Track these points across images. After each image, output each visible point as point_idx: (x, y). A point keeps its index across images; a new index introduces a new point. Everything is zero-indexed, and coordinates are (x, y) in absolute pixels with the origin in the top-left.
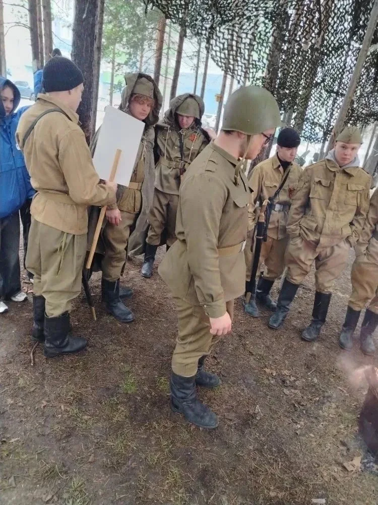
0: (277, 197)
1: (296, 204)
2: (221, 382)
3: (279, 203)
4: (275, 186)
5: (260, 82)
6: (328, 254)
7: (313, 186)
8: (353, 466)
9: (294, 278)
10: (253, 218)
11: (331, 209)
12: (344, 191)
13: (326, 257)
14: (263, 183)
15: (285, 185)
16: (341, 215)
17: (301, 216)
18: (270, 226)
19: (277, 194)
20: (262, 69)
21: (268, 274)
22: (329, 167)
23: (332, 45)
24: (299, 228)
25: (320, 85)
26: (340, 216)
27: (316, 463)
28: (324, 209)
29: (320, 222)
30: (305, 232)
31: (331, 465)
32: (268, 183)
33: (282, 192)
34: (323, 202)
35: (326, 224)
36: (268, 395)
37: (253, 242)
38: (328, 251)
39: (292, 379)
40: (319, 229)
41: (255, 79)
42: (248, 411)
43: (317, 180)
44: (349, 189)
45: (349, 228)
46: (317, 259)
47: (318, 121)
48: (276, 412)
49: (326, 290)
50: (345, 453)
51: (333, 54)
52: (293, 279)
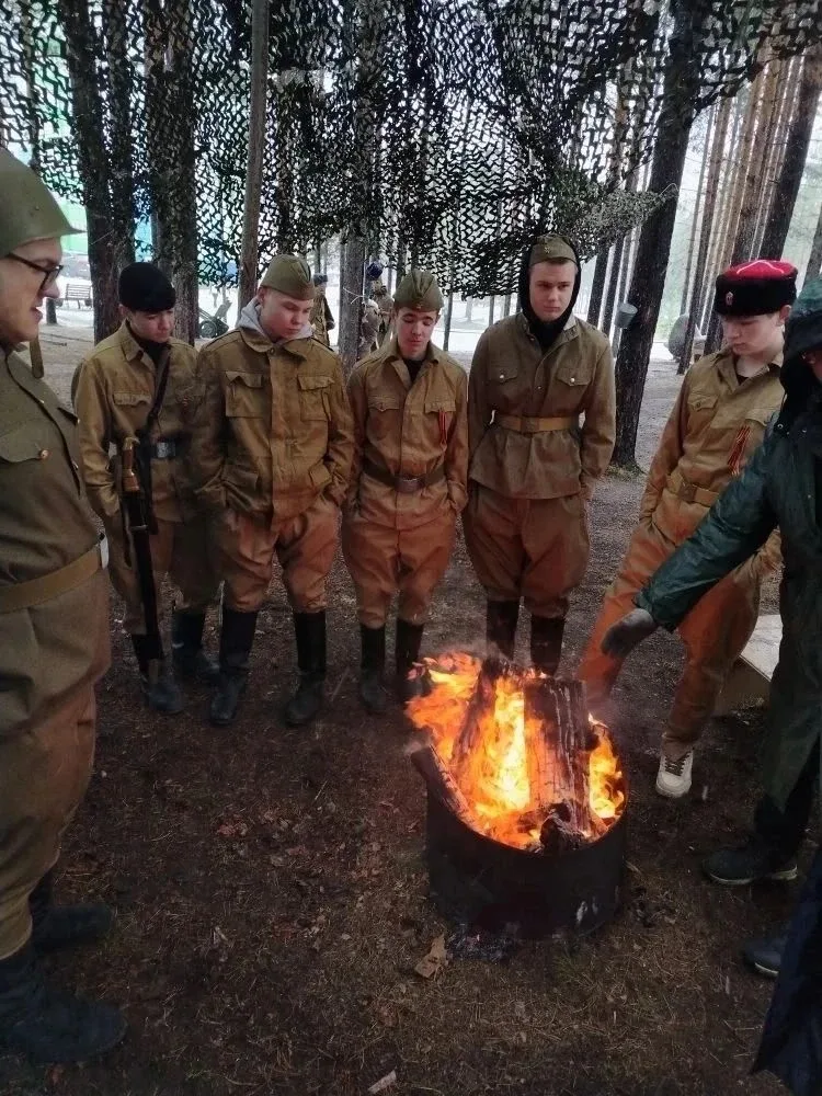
0: (156, 428)
1: (204, 436)
2: (116, 912)
3: (162, 439)
4: (143, 403)
5: (55, 153)
6: (297, 530)
7: (228, 390)
8: (433, 961)
9: (242, 599)
10: (111, 484)
11: (279, 437)
12: (295, 395)
13: (296, 539)
14: (110, 398)
15: (166, 395)
16: (303, 445)
17: (218, 461)
18: (157, 496)
19: (152, 419)
20: (52, 121)
21: (185, 601)
22: (252, 346)
23: (201, 67)
24: (222, 488)
25: (201, 158)
26: (299, 448)
27: (364, 998)
28: (264, 437)
29: (263, 468)
30: (238, 495)
31: (392, 985)
32: (122, 397)
33: (162, 412)
34: (258, 424)
35: (277, 469)
36: (237, 889)
37: (127, 542)
38: (297, 525)
39: (284, 823)
40: (265, 484)
41: (40, 144)
42: (197, 952)
43: (232, 375)
44: (303, 387)
45: (325, 469)
46: (279, 547)
47: (219, 235)
48: (262, 922)
49: (312, 606)
50: (414, 943)
51: (208, 88)
52: (241, 603)
